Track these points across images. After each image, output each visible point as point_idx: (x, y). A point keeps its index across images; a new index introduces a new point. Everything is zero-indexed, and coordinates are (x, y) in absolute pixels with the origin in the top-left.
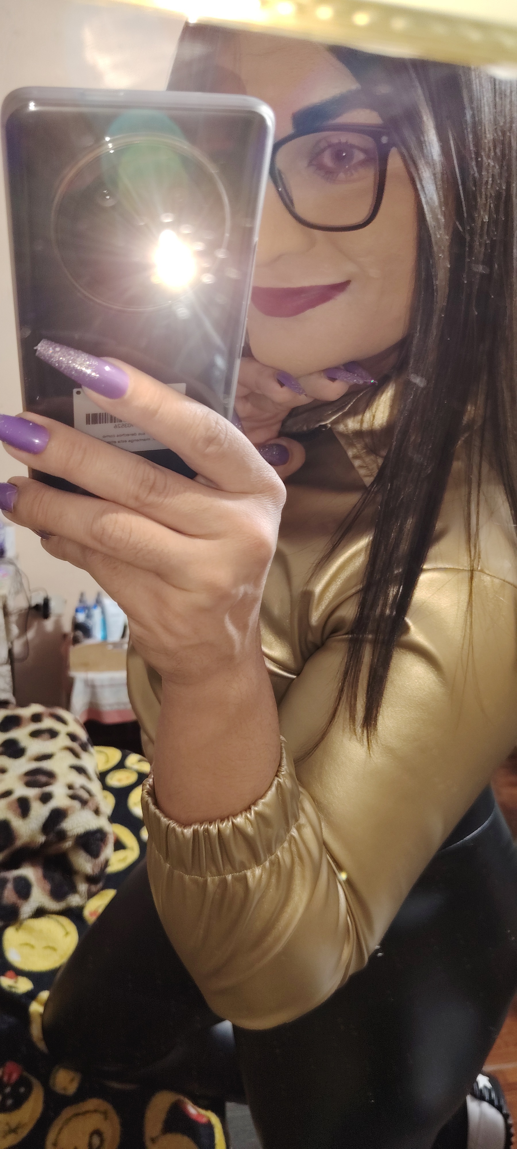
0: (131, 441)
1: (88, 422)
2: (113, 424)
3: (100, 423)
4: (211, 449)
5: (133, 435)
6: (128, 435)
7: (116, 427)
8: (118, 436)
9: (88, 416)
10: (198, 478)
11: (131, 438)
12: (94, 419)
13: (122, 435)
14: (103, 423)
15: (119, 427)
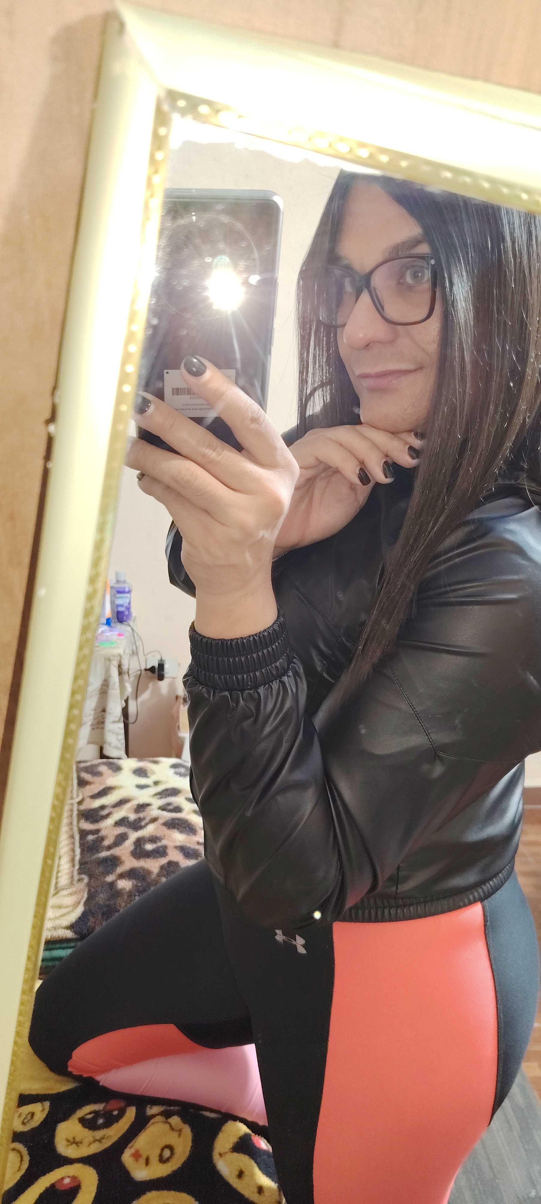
0: (201, 409)
1: (173, 394)
2: (189, 396)
3: (181, 395)
4: (253, 426)
5: (202, 405)
6: (199, 405)
7: (190, 398)
8: (192, 405)
9: (173, 389)
10: (243, 452)
11: (200, 407)
12: (177, 391)
13: (194, 405)
14: (182, 395)
15: (193, 399)
